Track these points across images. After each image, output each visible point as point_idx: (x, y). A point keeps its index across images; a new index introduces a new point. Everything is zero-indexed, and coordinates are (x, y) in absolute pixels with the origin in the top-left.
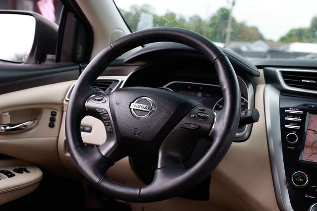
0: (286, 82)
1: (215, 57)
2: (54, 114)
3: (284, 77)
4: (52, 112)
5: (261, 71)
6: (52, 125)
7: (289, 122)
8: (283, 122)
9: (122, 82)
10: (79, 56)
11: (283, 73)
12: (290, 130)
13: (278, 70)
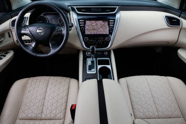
0: (78, 11)
1: (58, 11)
2: (9, 33)
3: (77, 9)
4: (8, 33)
5: (70, 7)
6: (10, 37)
7: (81, 24)
8: (80, 24)
9: (28, 17)
10: (8, 10)
11: (76, 8)
12: (82, 26)
13: (75, 7)
